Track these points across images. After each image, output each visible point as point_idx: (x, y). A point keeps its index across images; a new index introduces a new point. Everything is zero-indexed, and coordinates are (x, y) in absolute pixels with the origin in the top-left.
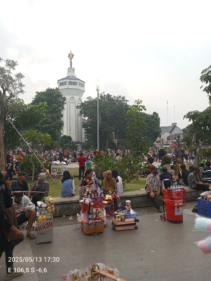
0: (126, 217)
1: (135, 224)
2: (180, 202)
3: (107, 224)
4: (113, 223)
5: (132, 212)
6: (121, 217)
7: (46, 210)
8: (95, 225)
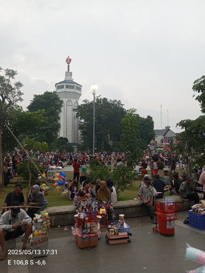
0: (119, 231)
1: (128, 238)
2: (172, 216)
3: (100, 237)
4: (106, 237)
5: (125, 226)
6: (115, 231)
7: (42, 225)
8: (89, 239)
